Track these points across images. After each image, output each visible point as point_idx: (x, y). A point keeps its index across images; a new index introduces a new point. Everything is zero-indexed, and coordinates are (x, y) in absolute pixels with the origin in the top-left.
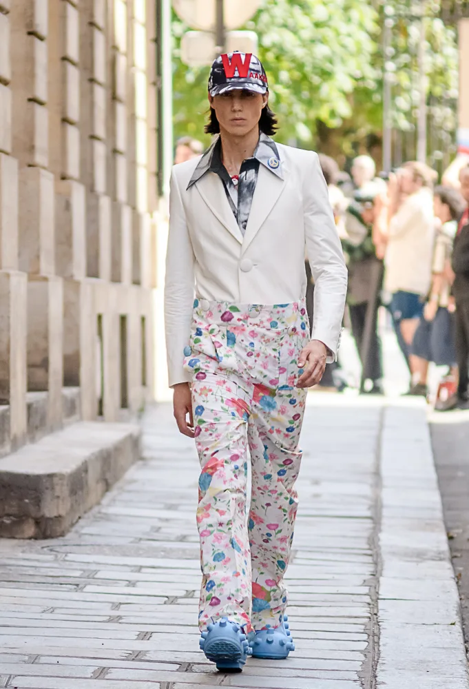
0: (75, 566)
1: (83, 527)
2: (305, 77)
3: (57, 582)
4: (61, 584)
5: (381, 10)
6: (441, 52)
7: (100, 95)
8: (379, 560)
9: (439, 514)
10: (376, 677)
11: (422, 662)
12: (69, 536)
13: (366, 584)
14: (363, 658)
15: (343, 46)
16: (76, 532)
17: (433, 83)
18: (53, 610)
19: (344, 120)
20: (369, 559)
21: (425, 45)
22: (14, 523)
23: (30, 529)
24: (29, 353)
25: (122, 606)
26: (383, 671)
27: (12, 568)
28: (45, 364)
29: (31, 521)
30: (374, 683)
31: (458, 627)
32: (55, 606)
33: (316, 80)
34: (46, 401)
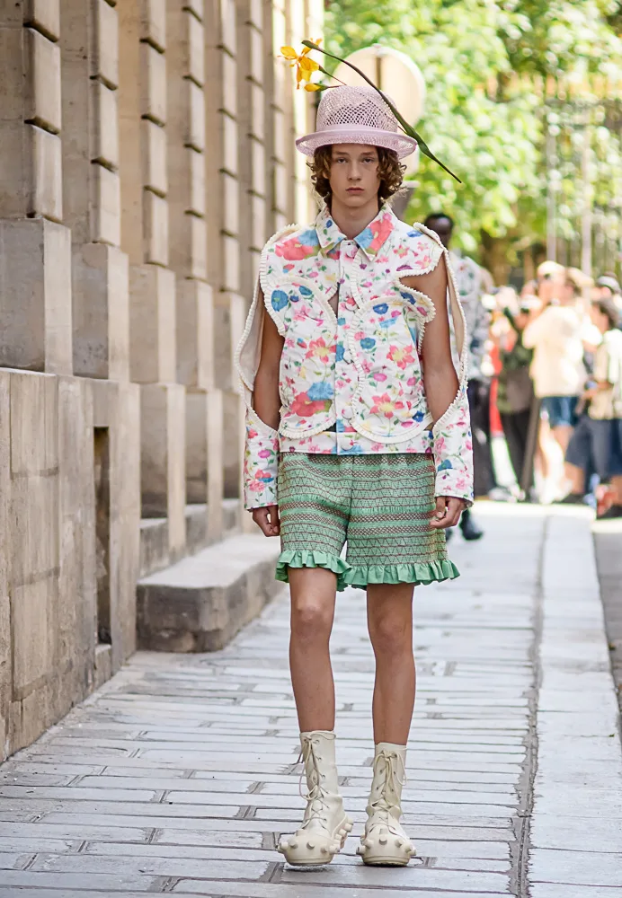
0: (234, 679)
1: (242, 640)
2: (469, 188)
3: (214, 695)
4: (219, 698)
5: (544, 120)
6: (605, 161)
7: (259, 207)
8: (539, 672)
9: (600, 625)
10: (533, 789)
11: (580, 774)
12: (229, 649)
13: (526, 695)
14: (520, 770)
15: (508, 156)
16: (235, 645)
17: (598, 191)
18: (210, 724)
19: (509, 229)
20: (530, 671)
21: (589, 153)
22: (172, 637)
23: (189, 643)
24: (188, 465)
25: (280, 720)
26: (540, 783)
27: (170, 682)
28: (204, 477)
29: (189, 635)
30: (531, 796)
31: (617, 739)
32: (211, 720)
33: (479, 189)
34: (206, 513)
